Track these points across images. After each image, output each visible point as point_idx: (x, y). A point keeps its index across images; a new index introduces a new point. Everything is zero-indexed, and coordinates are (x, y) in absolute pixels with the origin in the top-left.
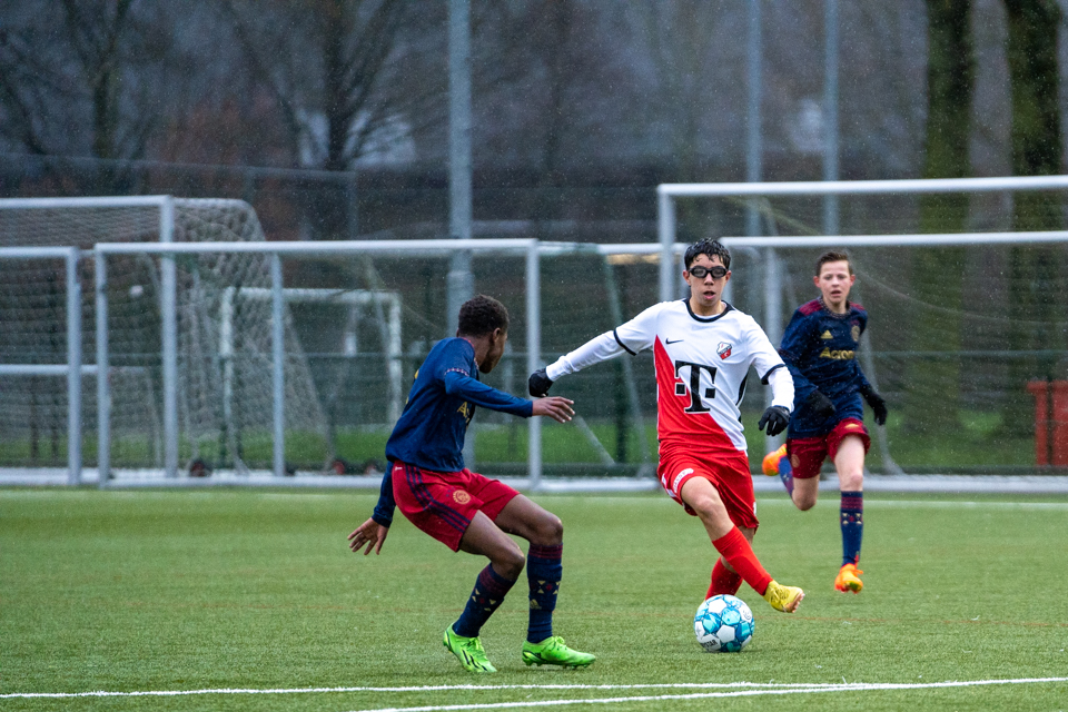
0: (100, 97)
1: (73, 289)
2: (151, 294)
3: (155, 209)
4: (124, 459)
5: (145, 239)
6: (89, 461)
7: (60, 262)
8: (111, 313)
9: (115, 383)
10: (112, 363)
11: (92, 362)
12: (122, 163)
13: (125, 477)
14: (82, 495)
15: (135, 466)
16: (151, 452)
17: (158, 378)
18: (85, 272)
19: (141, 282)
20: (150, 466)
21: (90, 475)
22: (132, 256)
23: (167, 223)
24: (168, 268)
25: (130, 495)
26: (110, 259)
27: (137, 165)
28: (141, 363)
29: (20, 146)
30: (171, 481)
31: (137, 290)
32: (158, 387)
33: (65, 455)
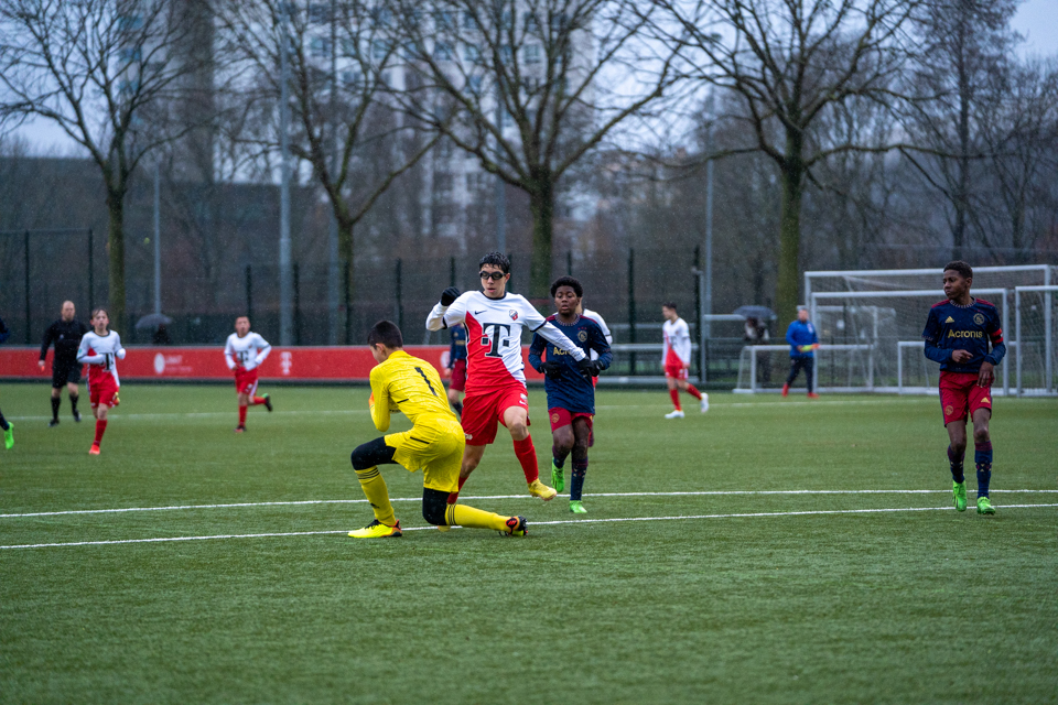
0: (1016, 222)
1: (1005, 307)
2: (1041, 308)
3: (1042, 271)
4: (1026, 384)
5: (1037, 284)
6: (1012, 384)
7: (1000, 296)
8: (1022, 318)
9: (1023, 348)
10: (1022, 341)
11: (1014, 340)
12: (1026, 250)
13: (1028, 392)
14: (1009, 400)
15: (1033, 387)
16: (1039, 381)
17: (1043, 346)
18: (1011, 300)
19: (1035, 304)
20: (1040, 387)
21: (1013, 391)
22: (1032, 292)
23: (1047, 277)
24: (1048, 297)
25: (1031, 400)
26: (1021, 293)
27: (1032, 251)
28: (1035, 340)
29: (980, 243)
30: (1049, 394)
31: (1034, 308)
32: (1043, 351)
33: (1002, 382)
